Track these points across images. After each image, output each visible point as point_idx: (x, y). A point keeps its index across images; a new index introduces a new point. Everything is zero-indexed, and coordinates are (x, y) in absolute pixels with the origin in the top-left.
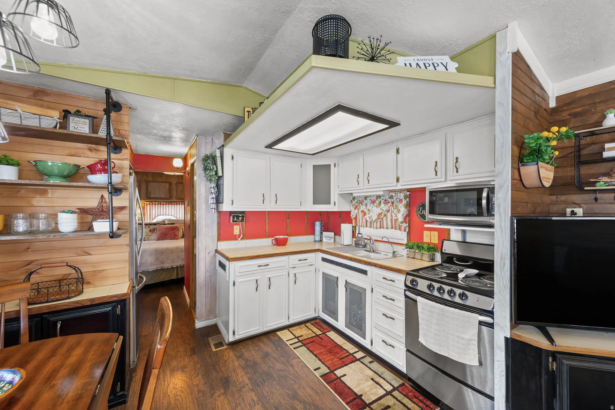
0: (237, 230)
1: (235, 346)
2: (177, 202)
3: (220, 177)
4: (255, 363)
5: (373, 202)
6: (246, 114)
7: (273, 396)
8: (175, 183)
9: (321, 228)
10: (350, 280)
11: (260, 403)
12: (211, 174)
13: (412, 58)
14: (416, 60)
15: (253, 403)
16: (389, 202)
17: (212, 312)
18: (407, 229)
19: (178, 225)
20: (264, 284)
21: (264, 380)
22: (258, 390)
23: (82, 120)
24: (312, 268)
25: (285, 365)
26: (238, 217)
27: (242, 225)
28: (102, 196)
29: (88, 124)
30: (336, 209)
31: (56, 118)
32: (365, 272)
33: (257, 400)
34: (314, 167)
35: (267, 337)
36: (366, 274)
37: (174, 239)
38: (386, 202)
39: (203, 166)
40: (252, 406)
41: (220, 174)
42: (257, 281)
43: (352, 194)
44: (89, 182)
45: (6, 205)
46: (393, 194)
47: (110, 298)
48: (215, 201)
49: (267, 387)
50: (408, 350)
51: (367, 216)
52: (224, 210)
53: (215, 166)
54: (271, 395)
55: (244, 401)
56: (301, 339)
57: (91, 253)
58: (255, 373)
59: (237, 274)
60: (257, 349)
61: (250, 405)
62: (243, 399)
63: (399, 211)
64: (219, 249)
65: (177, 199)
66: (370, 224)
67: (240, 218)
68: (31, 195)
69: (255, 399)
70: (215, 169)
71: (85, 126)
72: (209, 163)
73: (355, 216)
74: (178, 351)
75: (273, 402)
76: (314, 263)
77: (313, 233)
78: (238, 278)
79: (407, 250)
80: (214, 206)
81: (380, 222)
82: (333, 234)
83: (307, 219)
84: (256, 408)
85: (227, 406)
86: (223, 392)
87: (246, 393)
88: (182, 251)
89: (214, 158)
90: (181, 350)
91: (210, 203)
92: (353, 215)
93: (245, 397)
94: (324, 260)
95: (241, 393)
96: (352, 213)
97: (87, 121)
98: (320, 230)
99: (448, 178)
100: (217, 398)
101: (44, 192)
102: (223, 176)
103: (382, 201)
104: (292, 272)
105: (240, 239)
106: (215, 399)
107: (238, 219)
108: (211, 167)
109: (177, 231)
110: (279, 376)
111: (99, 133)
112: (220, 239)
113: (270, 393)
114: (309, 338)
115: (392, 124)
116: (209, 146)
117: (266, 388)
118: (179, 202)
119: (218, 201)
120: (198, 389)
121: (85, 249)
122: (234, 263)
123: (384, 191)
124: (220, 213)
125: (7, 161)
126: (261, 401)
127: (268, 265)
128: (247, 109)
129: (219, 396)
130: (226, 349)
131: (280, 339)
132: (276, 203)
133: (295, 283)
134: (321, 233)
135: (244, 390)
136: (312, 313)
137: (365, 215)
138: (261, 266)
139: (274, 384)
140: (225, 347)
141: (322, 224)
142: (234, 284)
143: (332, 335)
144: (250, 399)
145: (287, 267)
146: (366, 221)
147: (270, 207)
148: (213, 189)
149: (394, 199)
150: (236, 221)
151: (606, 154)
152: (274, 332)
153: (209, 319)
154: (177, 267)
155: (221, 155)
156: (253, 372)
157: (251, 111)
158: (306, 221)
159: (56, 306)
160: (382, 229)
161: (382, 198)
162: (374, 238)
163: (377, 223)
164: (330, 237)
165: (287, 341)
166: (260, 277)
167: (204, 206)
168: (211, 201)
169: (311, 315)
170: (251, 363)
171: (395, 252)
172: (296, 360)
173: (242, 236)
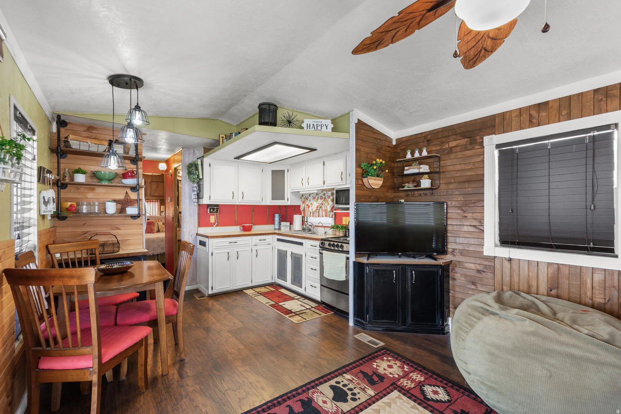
0: (212, 219)
1: (214, 296)
2: (150, 199)
3: (200, 179)
5: (314, 198)
6: (221, 139)
8: (149, 182)
9: (280, 219)
10: (294, 251)
12: (194, 177)
13: (311, 120)
14: (313, 122)
16: (323, 198)
17: (194, 280)
18: (334, 217)
19: (153, 221)
20: (233, 255)
23: (120, 146)
24: (270, 246)
26: (213, 209)
27: (217, 216)
28: (127, 192)
29: (123, 148)
30: (289, 203)
31: (106, 146)
32: (301, 244)
34: (273, 172)
36: (302, 245)
37: (150, 233)
38: (321, 198)
39: (187, 171)
41: (201, 177)
42: (228, 253)
43: (299, 192)
44: (122, 183)
45: (73, 197)
46: (325, 192)
47: (138, 254)
48: (196, 197)
50: (321, 285)
51: (310, 208)
52: (204, 203)
53: (197, 172)
56: (260, 292)
57: (121, 228)
58: (228, 306)
59: (214, 247)
63: (328, 204)
64: (199, 233)
65: (151, 197)
66: (313, 214)
67: (215, 210)
68: (86, 191)
70: (198, 174)
71: (121, 149)
72: (193, 169)
73: (303, 209)
76: (271, 243)
77: (273, 223)
78: (215, 250)
79: (332, 230)
80: (196, 200)
81: (317, 213)
82: (289, 223)
83: (269, 212)
88: (162, 241)
89: (196, 166)
91: (193, 198)
92: (302, 208)
94: (279, 240)
96: (301, 207)
97: (122, 146)
98: (278, 220)
99: (347, 183)
101: (93, 189)
102: (203, 178)
103: (319, 197)
104: (255, 248)
105: (215, 226)
107: (214, 211)
108: (195, 173)
109: (153, 226)
111: (130, 154)
112: (199, 225)
114: (266, 292)
115: (312, 150)
116: (191, 156)
118: (153, 199)
119: (199, 196)
121: (117, 226)
122: (212, 239)
123: (317, 190)
124: (199, 205)
125: (82, 172)
127: (236, 242)
128: (221, 136)
131: (246, 294)
132: (243, 199)
133: (257, 257)
134: (280, 223)
136: (270, 279)
137: (309, 207)
140: (206, 297)
141: (280, 215)
142: (212, 255)
143: (283, 291)
145: (251, 244)
146: (310, 212)
147: (238, 201)
148: (195, 188)
149: (326, 195)
150: (212, 212)
151: (405, 172)
153: (192, 285)
154: (158, 255)
155: (201, 163)
157: (224, 137)
158: (268, 213)
159: (106, 256)
160: (320, 217)
161: (319, 195)
162: (315, 224)
163: (316, 213)
164: (287, 226)
165: (250, 294)
166: (231, 250)
167: (187, 201)
168: (194, 197)
169: (269, 280)
171: (326, 232)
173: (216, 224)
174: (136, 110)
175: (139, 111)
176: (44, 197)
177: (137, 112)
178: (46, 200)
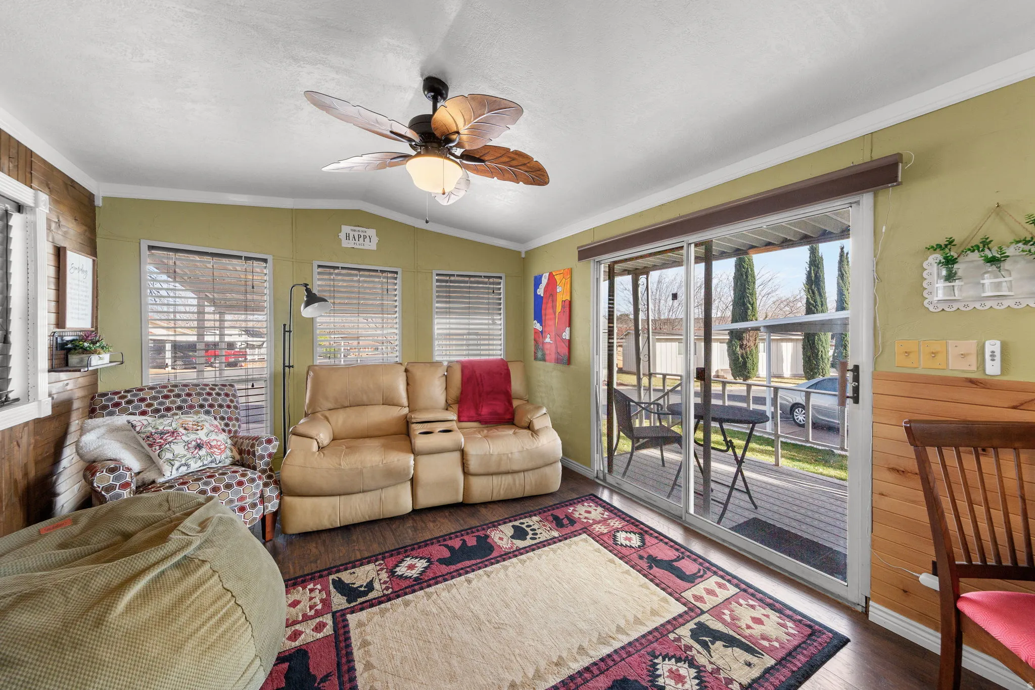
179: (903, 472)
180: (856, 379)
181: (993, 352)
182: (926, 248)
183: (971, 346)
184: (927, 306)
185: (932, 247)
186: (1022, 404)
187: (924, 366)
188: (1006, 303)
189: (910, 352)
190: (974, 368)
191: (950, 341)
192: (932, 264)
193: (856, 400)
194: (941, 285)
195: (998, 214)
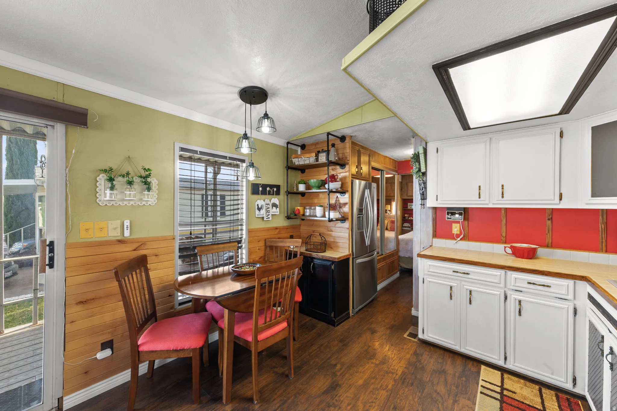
0: (455, 228)
1: (424, 345)
4: (423, 368)
7: (403, 399)
11: (390, 392)
15: (384, 387)
20: (461, 297)
21: (412, 384)
22: (399, 385)
25: (449, 395)
26: (455, 215)
28: (337, 196)
33: (389, 389)
35: (464, 361)
40: (381, 388)
42: (451, 287)
49: (409, 390)
54: (404, 397)
55: (381, 381)
56: (505, 392)
58: (413, 373)
59: (425, 272)
60: (440, 361)
61: (381, 386)
62: (382, 379)
67: (458, 215)
69: (390, 387)
74: (384, 321)
75: (398, 402)
78: (428, 277)
84: (382, 392)
85: (369, 372)
86: (377, 363)
87: (389, 378)
90: (386, 321)
93: (385, 379)
95: (386, 375)
100: (370, 363)
102: (426, 172)
104: (514, 296)
105: (459, 239)
106: (368, 363)
110: (430, 394)
113: (405, 396)
114: (523, 403)
117: (407, 390)
120: (368, 349)
126: (392, 392)
127: (468, 274)
129: (372, 363)
130: (414, 342)
131: (479, 373)
132: (503, 197)
133: (519, 315)
135: (390, 375)
138: (457, 272)
139: (416, 394)
140: (416, 340)
144: (386, 384)
150: (452, 218)
152: (479, 362)
156: (412, 372)
165: (482, 380)
166: (456, 285)
170: (420, 365)
172: (469, 403)
173: (462, 236)
174: (264, 119)
175: (268, 119)
176: (258, 205)
177: (266, 120)
178: (260, 207)
179: (85, 301)
180: (52, 251)
181: (127, 226)
182: (99, 170)
183: (118, 223)
184: (98, 202)
185: (103, 170)
186: (137, 248)
187: (96, 236)
188: (132, 203)
189: (89, 229)
190: (119, 234)
191: (109, 222)
192: (102, 178)
193: (51, 266)
194: (108, 192)
195: (128, 161)
